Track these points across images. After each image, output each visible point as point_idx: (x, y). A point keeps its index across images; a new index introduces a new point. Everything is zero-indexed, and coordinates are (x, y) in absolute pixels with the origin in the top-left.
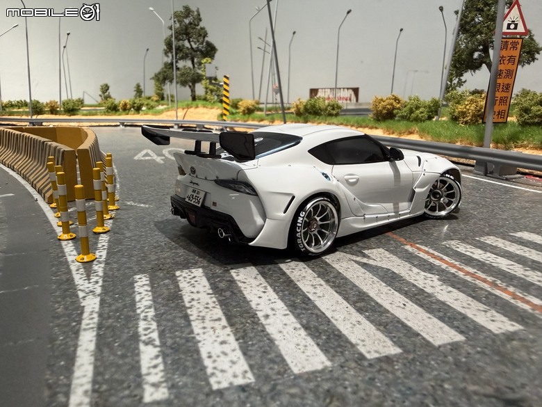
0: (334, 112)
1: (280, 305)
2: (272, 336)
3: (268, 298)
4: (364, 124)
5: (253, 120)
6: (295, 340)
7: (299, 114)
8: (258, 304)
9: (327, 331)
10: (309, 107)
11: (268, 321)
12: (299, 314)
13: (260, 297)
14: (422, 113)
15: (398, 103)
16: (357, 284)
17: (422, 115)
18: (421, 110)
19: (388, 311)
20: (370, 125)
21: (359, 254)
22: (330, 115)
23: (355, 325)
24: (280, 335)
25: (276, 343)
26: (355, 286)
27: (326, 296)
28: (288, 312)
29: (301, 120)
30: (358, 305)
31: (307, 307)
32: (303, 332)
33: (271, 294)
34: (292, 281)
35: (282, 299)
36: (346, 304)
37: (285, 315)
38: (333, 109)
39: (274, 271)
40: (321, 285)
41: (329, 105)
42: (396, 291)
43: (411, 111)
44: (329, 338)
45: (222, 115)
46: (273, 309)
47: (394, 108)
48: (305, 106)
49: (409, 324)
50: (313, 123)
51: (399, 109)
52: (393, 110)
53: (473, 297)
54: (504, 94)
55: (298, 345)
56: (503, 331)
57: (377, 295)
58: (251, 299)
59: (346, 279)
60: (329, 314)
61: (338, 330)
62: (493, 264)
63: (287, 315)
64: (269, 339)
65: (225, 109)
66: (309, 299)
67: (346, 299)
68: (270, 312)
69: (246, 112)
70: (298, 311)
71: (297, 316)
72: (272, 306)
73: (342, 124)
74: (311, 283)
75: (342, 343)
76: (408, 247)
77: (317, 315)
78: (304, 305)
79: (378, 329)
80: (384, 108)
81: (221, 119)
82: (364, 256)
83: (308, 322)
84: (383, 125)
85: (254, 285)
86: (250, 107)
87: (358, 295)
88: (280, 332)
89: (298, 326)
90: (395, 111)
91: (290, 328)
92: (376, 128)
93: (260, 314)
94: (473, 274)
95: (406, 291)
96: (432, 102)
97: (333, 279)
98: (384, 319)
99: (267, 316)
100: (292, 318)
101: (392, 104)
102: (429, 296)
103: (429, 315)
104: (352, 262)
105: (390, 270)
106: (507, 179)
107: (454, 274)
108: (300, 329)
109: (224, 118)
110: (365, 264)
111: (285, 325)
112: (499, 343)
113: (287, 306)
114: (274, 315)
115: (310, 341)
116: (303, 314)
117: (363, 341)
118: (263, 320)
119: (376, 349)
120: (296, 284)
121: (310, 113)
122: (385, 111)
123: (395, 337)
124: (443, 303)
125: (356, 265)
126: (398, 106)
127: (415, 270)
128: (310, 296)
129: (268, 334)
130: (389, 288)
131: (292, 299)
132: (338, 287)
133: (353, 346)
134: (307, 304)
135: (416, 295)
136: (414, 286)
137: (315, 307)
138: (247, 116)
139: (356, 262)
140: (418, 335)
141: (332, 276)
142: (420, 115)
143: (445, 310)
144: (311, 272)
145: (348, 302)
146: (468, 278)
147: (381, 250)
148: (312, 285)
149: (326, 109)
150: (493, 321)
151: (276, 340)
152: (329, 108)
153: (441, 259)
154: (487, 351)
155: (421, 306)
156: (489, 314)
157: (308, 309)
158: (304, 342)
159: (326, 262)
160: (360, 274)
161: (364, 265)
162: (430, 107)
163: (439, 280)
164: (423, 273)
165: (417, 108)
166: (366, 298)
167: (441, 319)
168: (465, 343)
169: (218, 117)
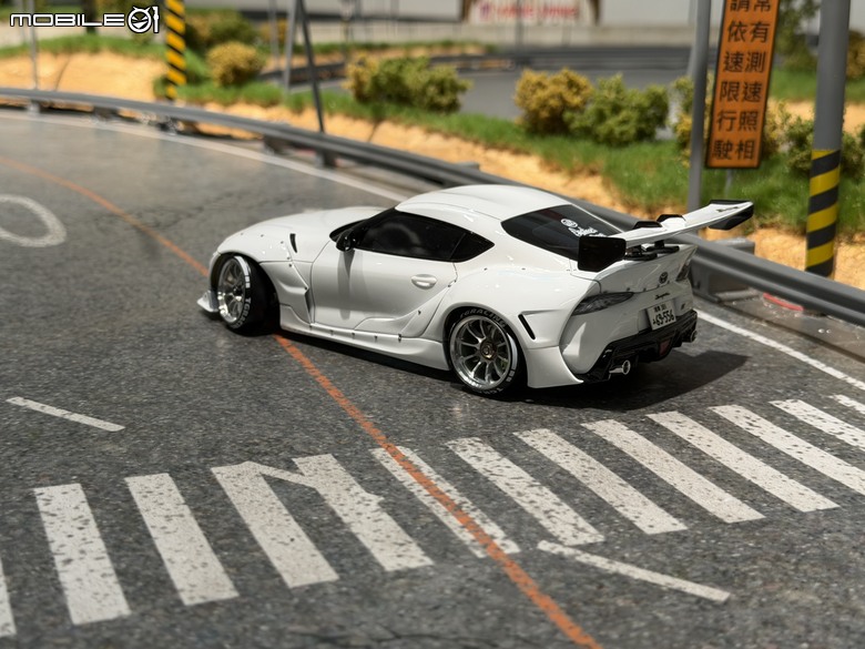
0: (444, 100)
1: (99, 546)
2: (65, 585)
3: (83, 537)
4: (501, 142)
5: (249, 101)
6: (97, 589)
7: (362, 98)
8: (62, 546)
9: (149, 576)
10: (384, 81)
11: (69, 567)
12: (120, 557)
13: (70, 536)
14: (624, 122)
15: (577, 93)
16: (241, 513)
17: (625, 128)
18: (624, 114)
19: (259, 549)
20: (514, 145)
21: (283, 464)
22: (435, 108)
23: (195, 568)
24: (78, 584)
25: (66, 593)
26: (237, 515)
27: (180, 532)
28: (105, 555)
29: (367, 111)
30: (220, 542)
31: (139, 547)
32: (113, 579)
33: (93, 530)
34: (137, 511)
35: (105, 538)
36: (204, 540)
37: (98, 559)
38: (442, 91)
39: (115, 495)
40: (182, 516)
41: (431, 82)
42: (296, 520)
43: (601, 117)
44: (147, 584)
45: (166, 81)
46: (82, 552)
47: (565, 106)
48: (375, 79)
49: (276, 563)
50: (396, 122)
51: (575, 109)
52: (563, 111)
53: (405, 527)
54: (750, 106)
55: (97, 594)
56: (399, 568)
57: (262, 528)
58: (56, 539)
59: (229, 505)
60: (165, 556)
61: (168, 576)
62: (492, 478)
63: (102, 558)
64: (57, 589)
65: (173, 66)
66: (149, 536)
67: (208, 535)
68: (75, 555)
69: (231, 77)
70: (122, 553)
71: (115, 559)
72: (84, 547)
73: (456, 135)
74: (166, 513)
75: (162, 590)
76: (379, 453)
77: (148, 558)
78: (135, 545)
79: (227, 572)
80: (543, 105)
81: (161, 91)
82: (291, 467)
83: (129, 566)
84: (540, 145)
85: (68, 519)
86: (243, 65)
87: (232, 529)
88: (79, 580)
89: (112, 571)
90: (567, 115)
91: (97, 575)
92: (527, 153)
93: (58, 559)
94: (442, 493)
95: (312, 521)
96: (648, 96)
97: (207, 507)
98: (246, 559)
99: (68, 561)
100: (107, 563)
101: (561, 97)
102: (343, 525)
103: (317, 552)
104: (261, 479)
105: (314, 489)
106: (720, 303)
107: (412, 494)
108: (110, 575)
109: (172, 91)
110: (281, 481)
111: (92, 571)
112: (379, 581)
113: (107, 547)
114: (81, 559)
115: (118, 589)
116: (127, 556)
117: (193, 586)
118: (59, 566)
119: (204, 594)
120: (141, 516)
121: (389, 97)
122: (544, 114)
123: (242, 580)
124: (353, 537)
125: (263, 483)
126: (576, 100)
127: (357, 488)
128: (153, 533)
129: (59, 583)
130: (290, 517)
131: (122, 536)
132: (208, 517)
133: (174, 591)
134: (141, 544)
135: (322, 526)
136: (333, 513)
137: (153, 547)
138: (232, 90)
139: (268, 479)
140: (279, 576)
141: (209, 501)
142: (617, 130)
143: (346, 545)
144: (178, 495)
145: (208, 539)
146: (427, 501)
147: (329, 457)
148: (167, 517)
149: (424, 92)
150: (399, 556)
151: (66, 589)
152: (432, 90)
153: (415, 471)
154: (353, 591)
155: (315, 540)
156: (403, 548)
157: (139, 550)
158: (107, 590)
159: (215, 480)
160: (258, 497)
161: (276, 484)
162: (641, 109)
163: (379, 504)
164: (365, 494)
165: (616, 109)
166: (240, 533)
167: (328, 557)
168: (334, 583)
169: (155, 89)
